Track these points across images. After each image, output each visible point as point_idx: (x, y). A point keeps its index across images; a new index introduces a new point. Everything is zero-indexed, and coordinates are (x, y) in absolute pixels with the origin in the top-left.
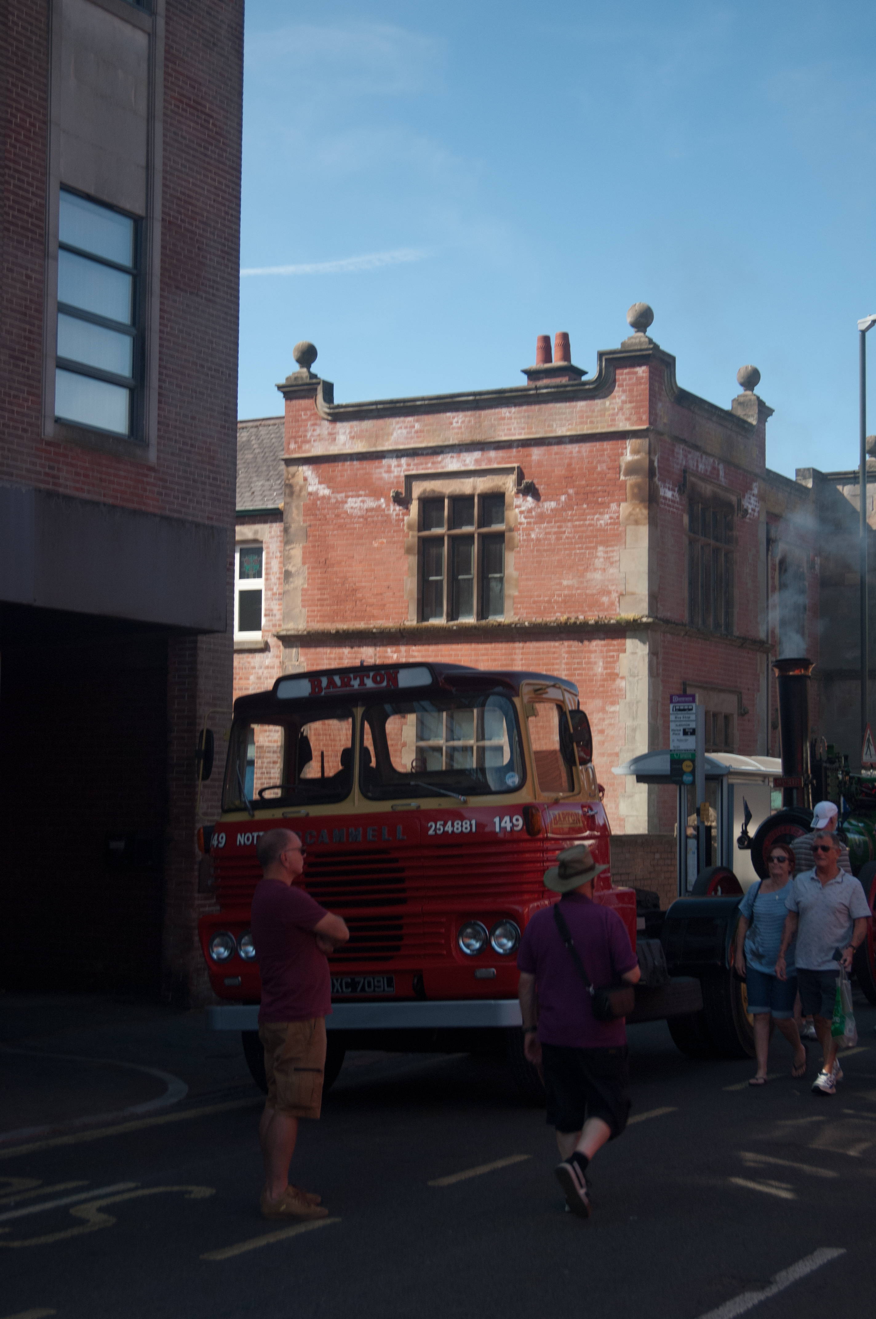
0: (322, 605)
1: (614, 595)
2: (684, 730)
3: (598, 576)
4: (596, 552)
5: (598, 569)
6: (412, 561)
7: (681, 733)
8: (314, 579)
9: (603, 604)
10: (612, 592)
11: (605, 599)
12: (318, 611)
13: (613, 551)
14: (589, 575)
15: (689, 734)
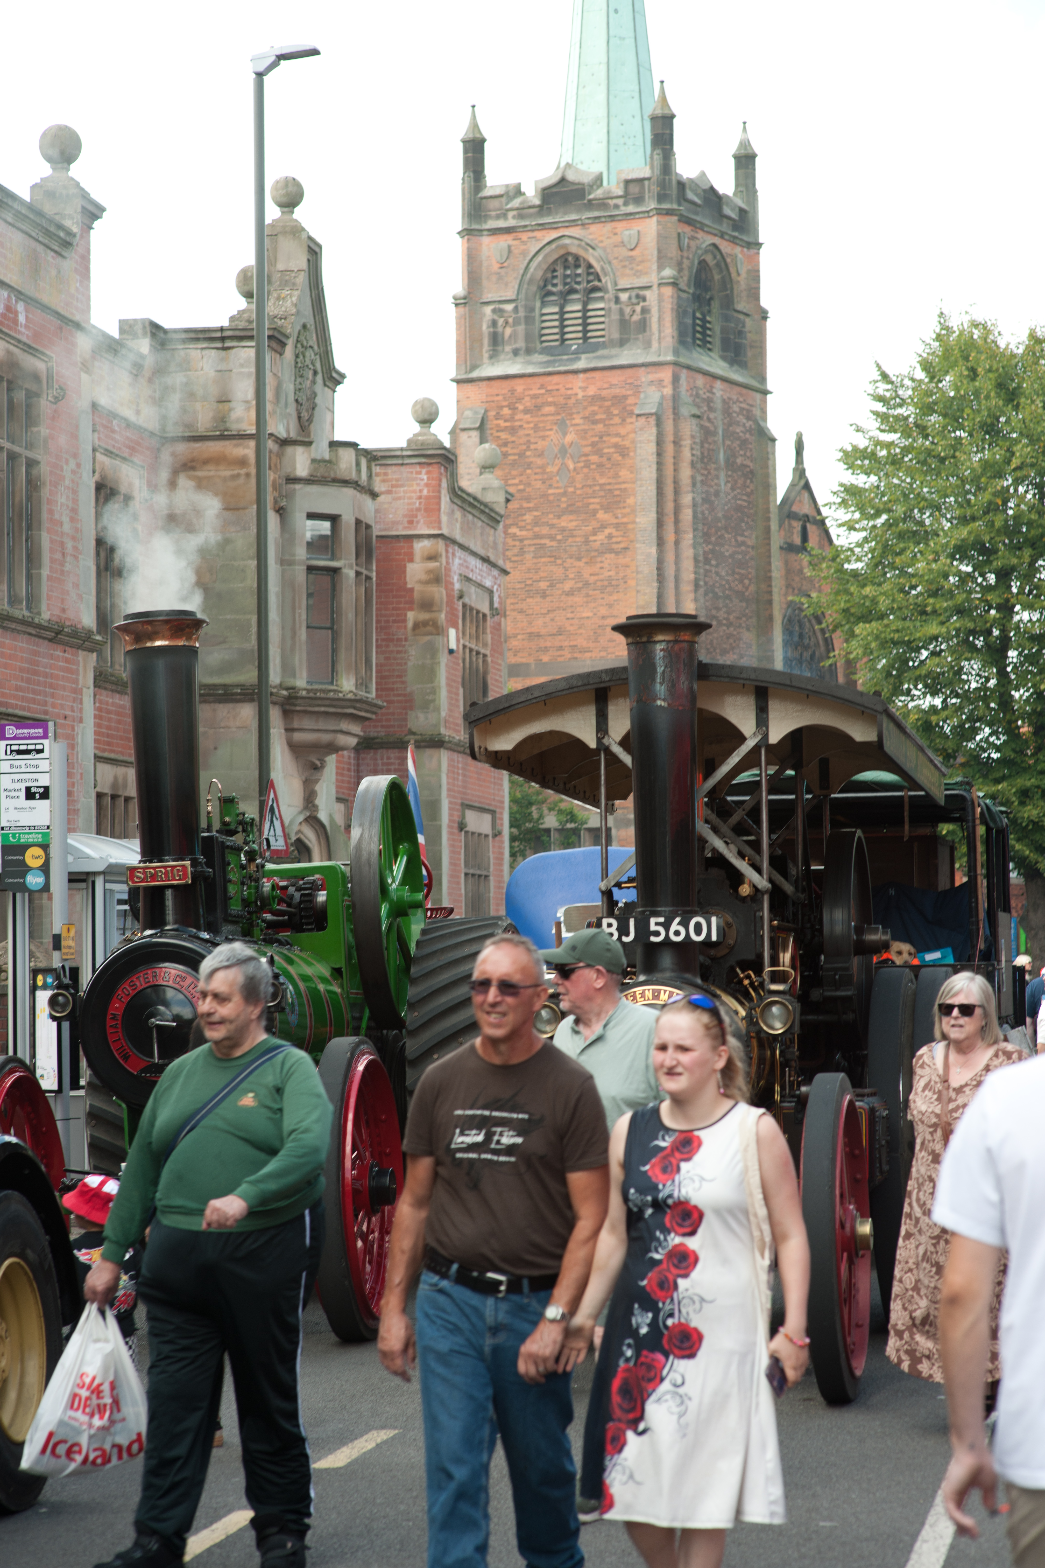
2: (28, 789)
7: (23, 794)
15: (37, 796)
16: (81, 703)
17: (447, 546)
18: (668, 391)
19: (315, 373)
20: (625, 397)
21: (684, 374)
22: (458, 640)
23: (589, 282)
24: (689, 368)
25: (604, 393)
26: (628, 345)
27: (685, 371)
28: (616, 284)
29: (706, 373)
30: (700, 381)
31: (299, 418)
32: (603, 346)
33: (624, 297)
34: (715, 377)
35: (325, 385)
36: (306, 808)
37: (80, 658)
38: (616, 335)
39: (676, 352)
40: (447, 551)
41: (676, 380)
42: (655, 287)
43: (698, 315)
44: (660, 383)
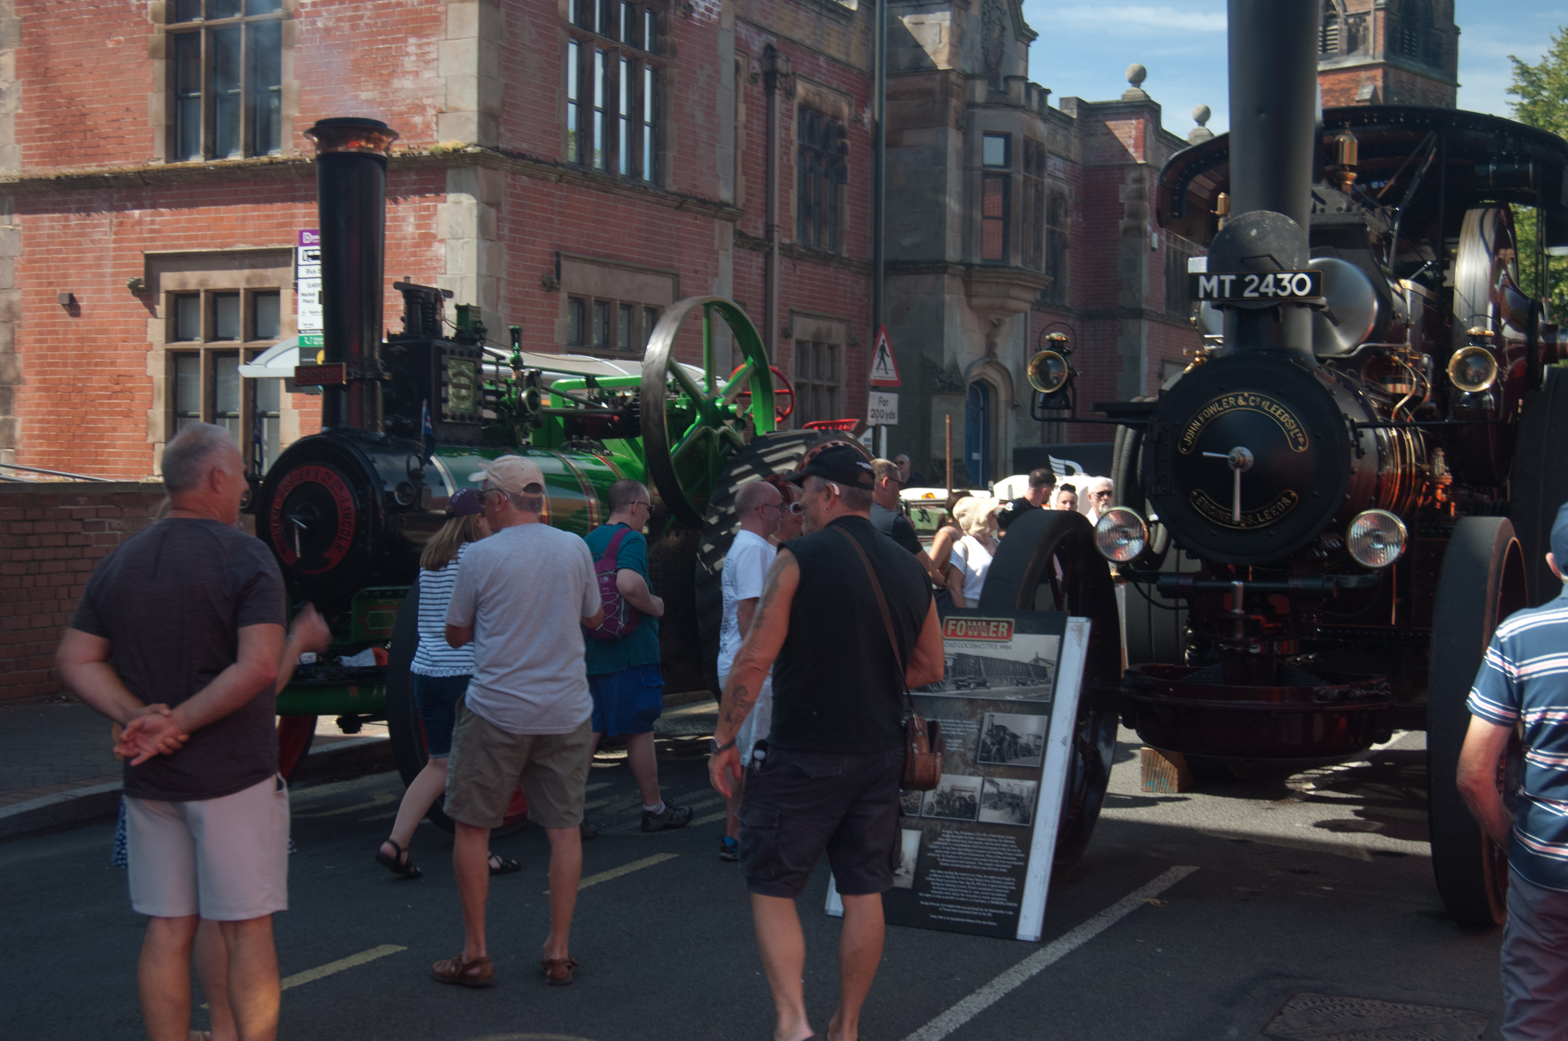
0: (41, 139)
1: (431, 112)
3: (407, 83)
4: (406, 46)
5: (407, 72)
6: (159, 67)
8: (30, 99)
9: (415, 126)
10: (428, 109)
11: (417, 120)
12: (38, 147)
13: (428, 44)
14: (396, 83)
16: (717, 260)
17: (1152, 172)
18: (1380, 83)
19: (1003, 29)
20: (1349, 89)
21: (1392, 72)
22: (1160, 241)
23: (1327, 10)
24: (1395, 67)
25: (1336, 87)
26: (1352, 54)
27: (1392, 70)
28: (1345, 10)
29: (1408, 71)
30: (1405, 77)
31: (986, 61)
32: (1336, 55)
33: (1351, 21)
34: (1416, 74)
35: (1017, 40)
36: (987, 355)
37: (716, 226)
38: (1345, 47)
39: (1386, 56)
40: (1151, 177)
41: (1385, 77)
42: (1372, 13)
43: (1406, 32)
44: (1373, 78)
